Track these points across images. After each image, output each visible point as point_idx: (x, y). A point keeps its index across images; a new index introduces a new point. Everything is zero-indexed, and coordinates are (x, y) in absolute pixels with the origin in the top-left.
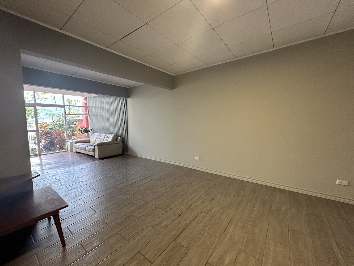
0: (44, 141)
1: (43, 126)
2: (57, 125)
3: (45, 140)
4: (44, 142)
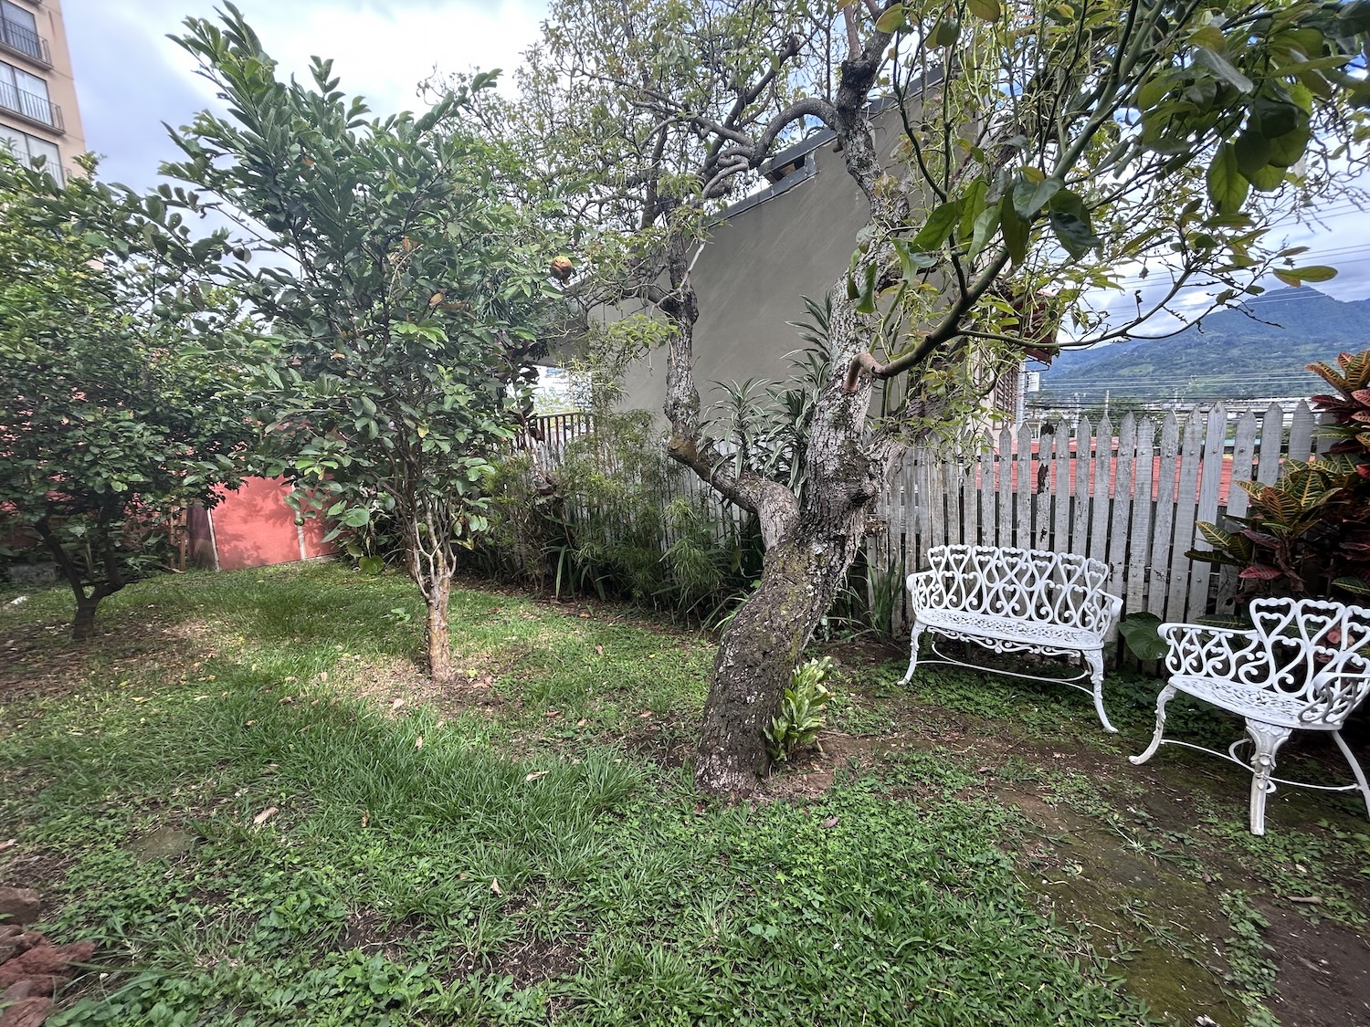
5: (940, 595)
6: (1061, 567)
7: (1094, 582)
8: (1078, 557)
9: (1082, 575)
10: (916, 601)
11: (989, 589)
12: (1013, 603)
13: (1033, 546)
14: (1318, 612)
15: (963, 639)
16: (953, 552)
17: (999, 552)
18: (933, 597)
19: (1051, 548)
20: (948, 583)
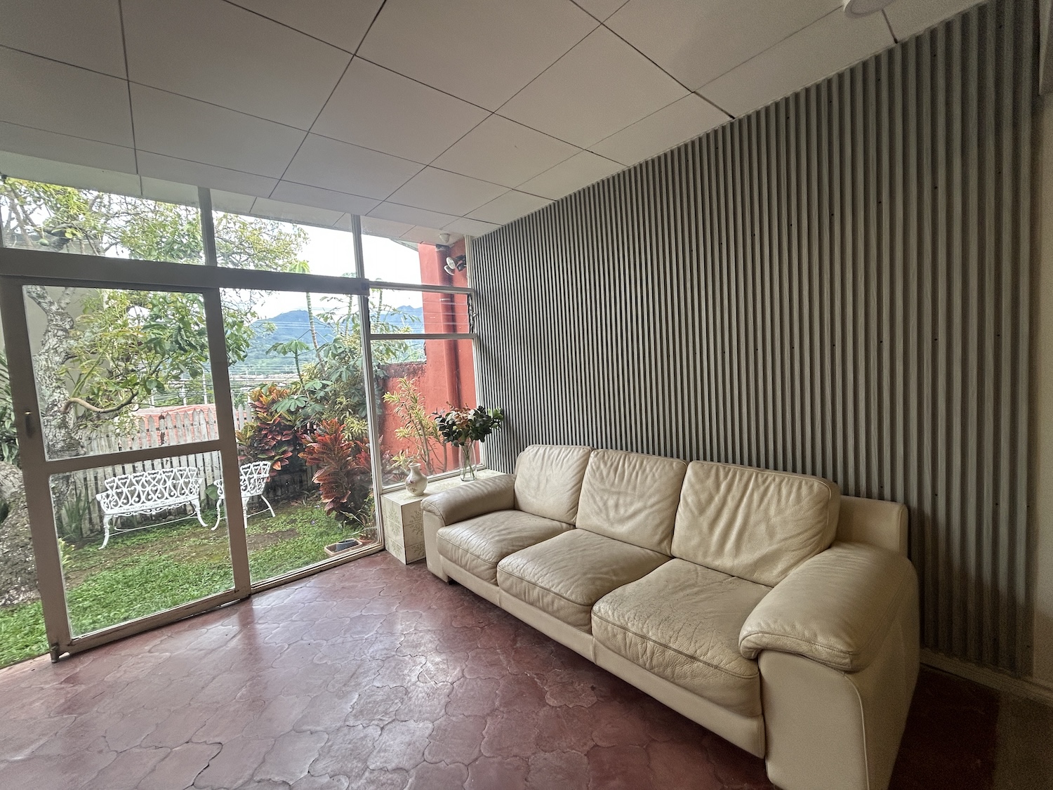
0: (269, 463)
1: (264, 399)
2: (313, 392)
3: (270, 459)
4: (268, 468)
5: (116, 501)
6: (178, 474)
7: (192, 475)
8: (184, 468)
9: (187, 475)
10: (104, 507)
11: (143, 492)
12: (157, 494)
13: (163, 467)
14: (256, 466)
15: (134, 514)
16: (119, 479)
17: (146, 474)
18: (112, 503)
19: (172, 467)
20: (119, 494)
